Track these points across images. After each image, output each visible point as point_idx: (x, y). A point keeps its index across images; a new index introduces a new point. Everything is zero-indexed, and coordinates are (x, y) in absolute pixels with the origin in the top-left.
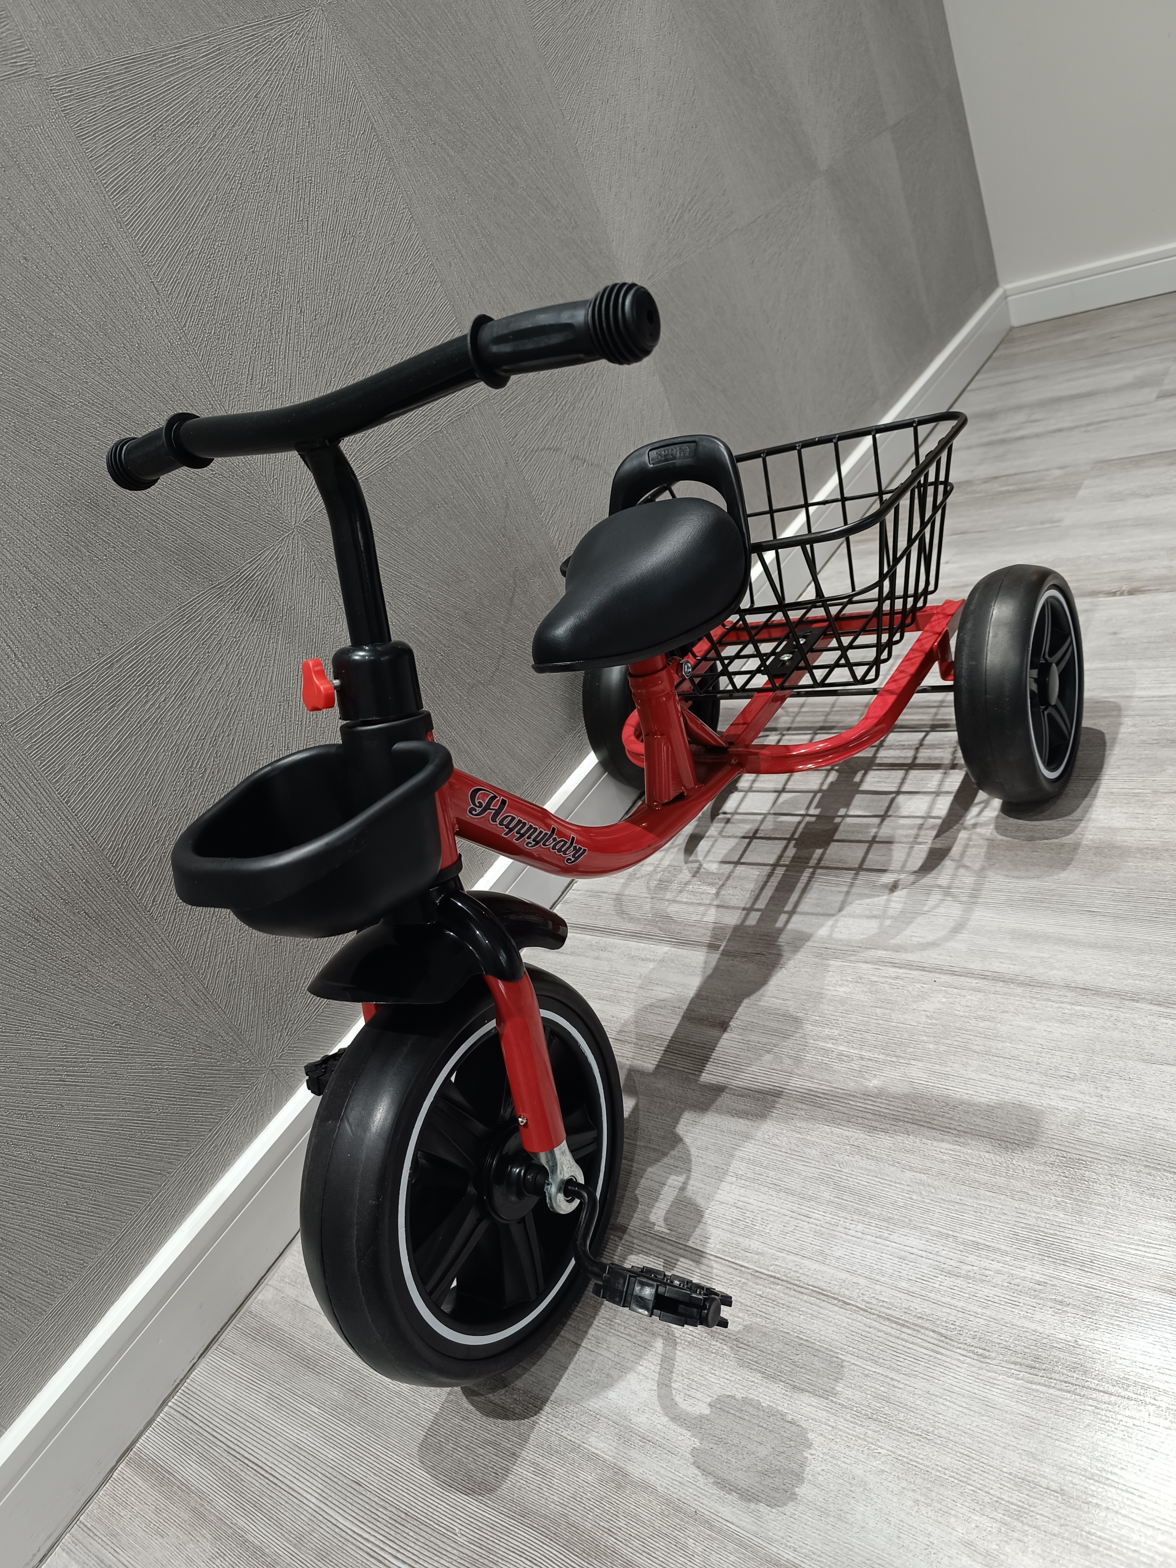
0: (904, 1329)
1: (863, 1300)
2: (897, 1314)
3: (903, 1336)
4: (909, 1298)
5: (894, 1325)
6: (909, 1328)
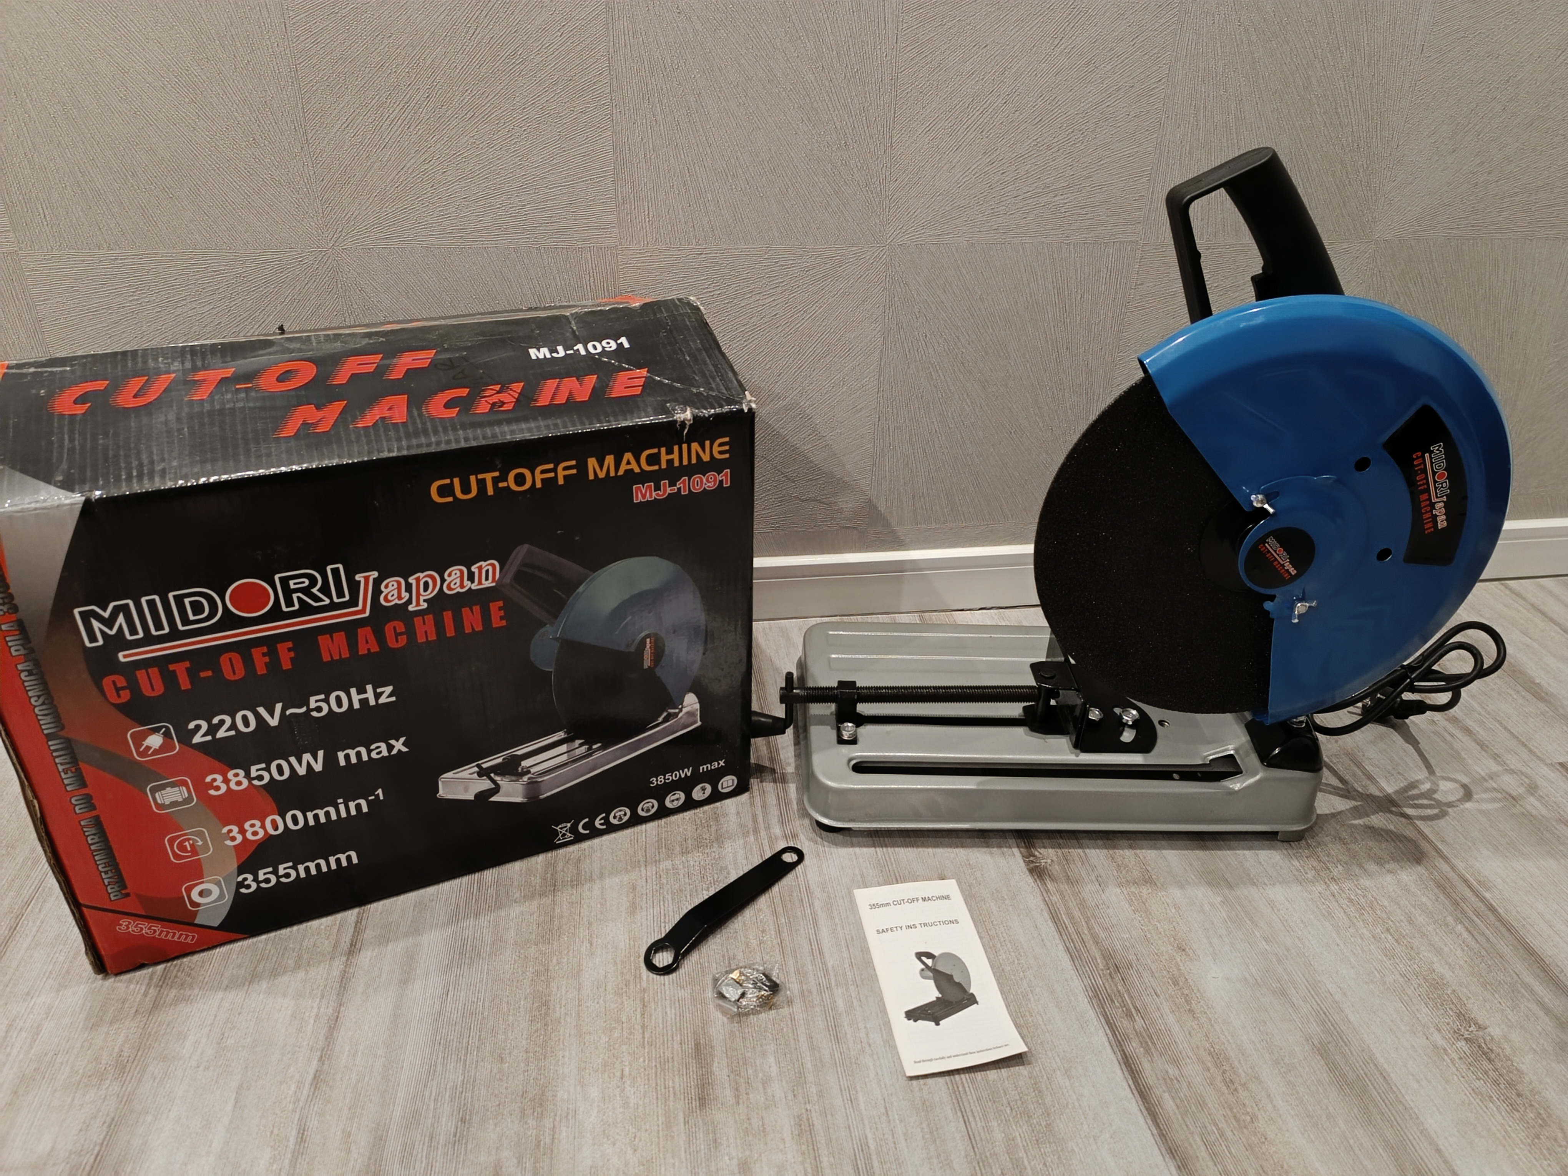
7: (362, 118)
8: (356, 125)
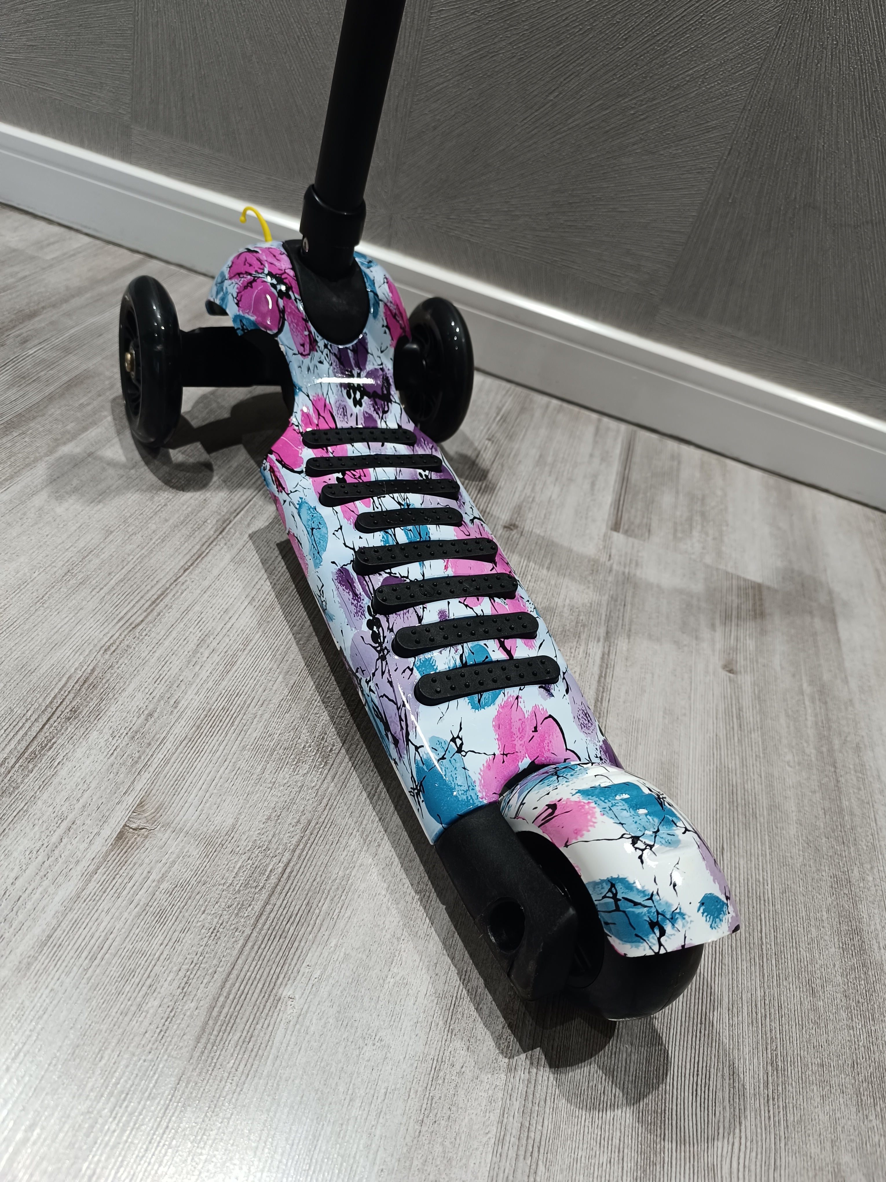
0: (149, 603)
1: (186, 581)
2: (167, 600)
3: (143, 601)
4: (182, 610)
5: (155, 597)
6: (150, 606)
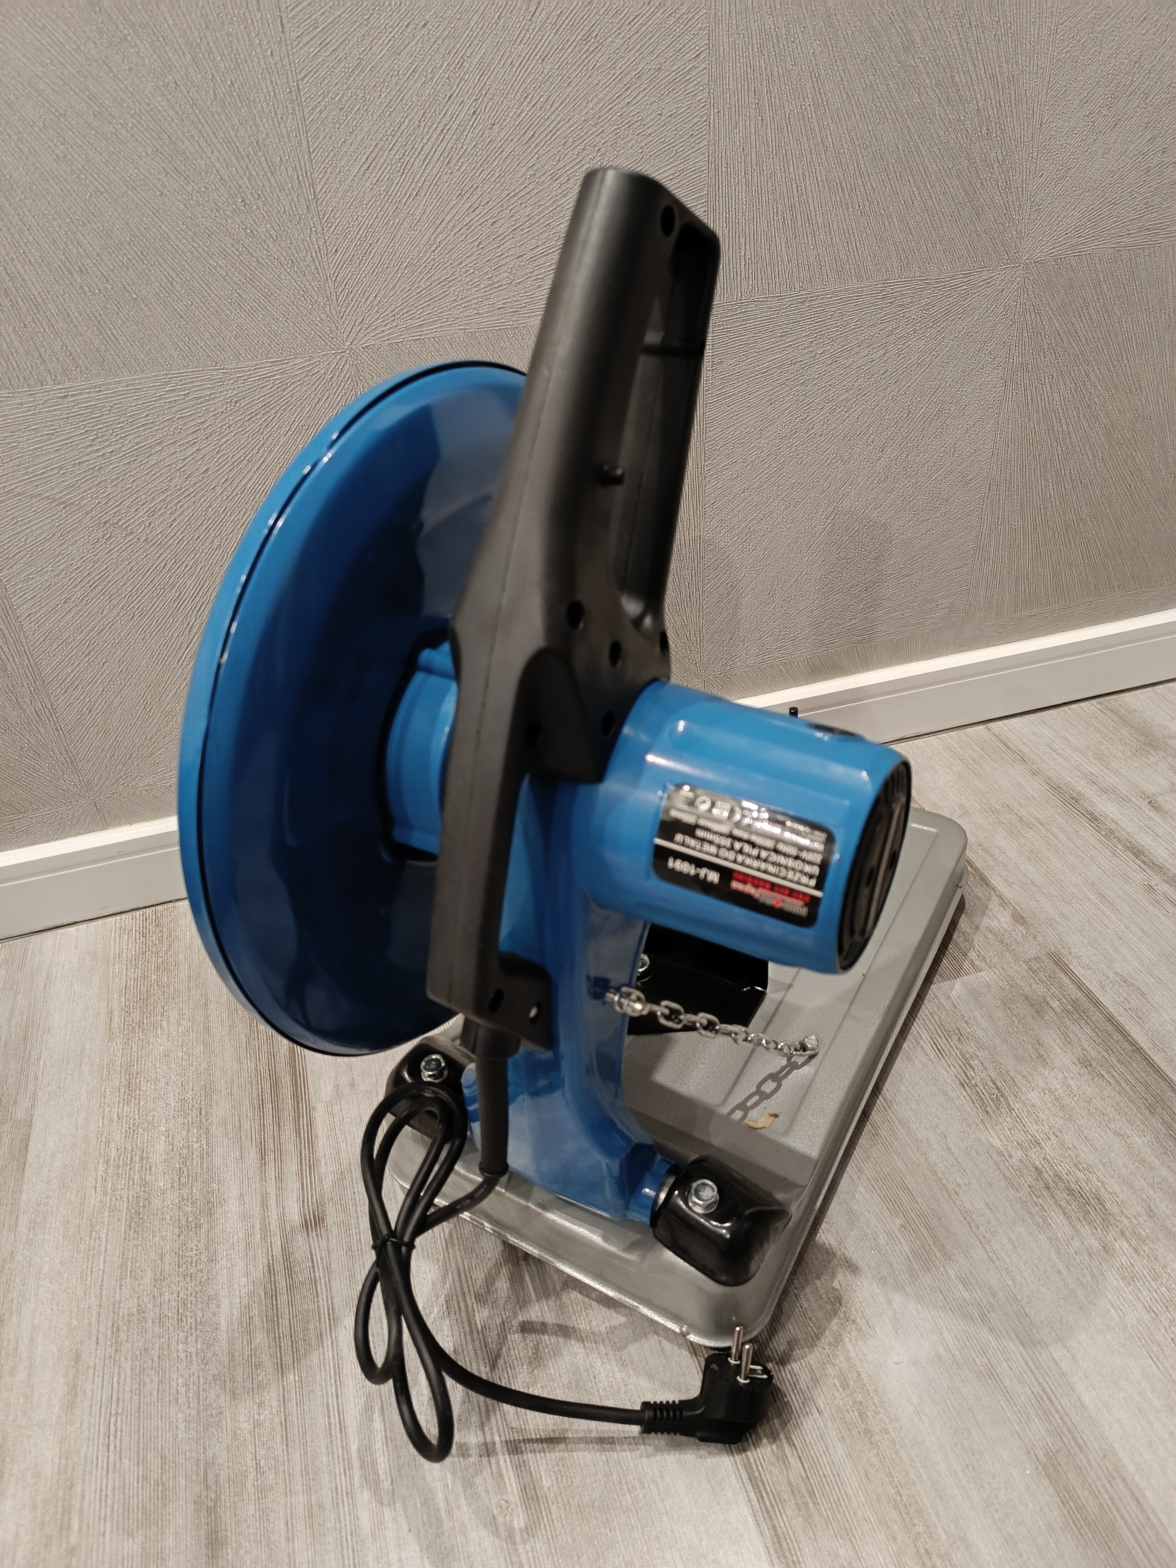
7: (386, 154)
8: (379, 166)
